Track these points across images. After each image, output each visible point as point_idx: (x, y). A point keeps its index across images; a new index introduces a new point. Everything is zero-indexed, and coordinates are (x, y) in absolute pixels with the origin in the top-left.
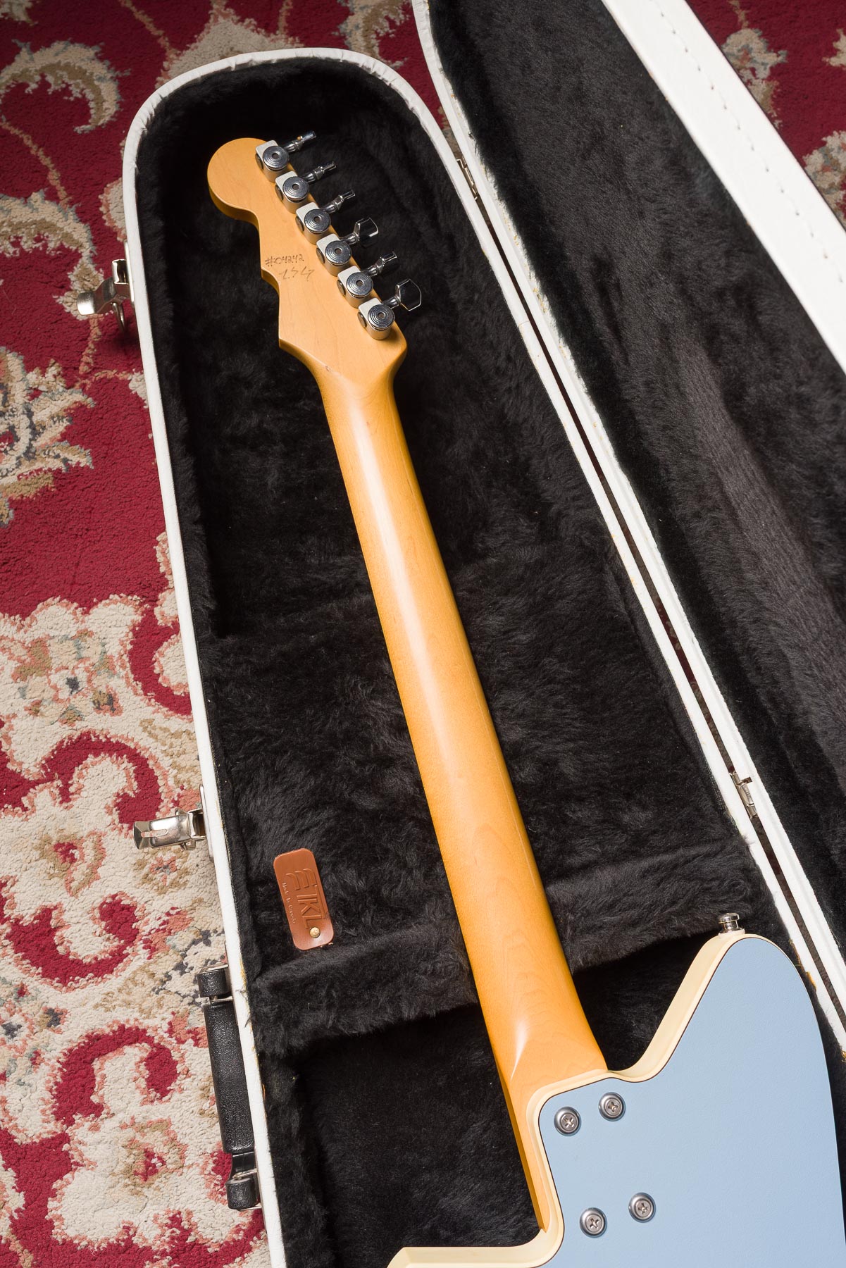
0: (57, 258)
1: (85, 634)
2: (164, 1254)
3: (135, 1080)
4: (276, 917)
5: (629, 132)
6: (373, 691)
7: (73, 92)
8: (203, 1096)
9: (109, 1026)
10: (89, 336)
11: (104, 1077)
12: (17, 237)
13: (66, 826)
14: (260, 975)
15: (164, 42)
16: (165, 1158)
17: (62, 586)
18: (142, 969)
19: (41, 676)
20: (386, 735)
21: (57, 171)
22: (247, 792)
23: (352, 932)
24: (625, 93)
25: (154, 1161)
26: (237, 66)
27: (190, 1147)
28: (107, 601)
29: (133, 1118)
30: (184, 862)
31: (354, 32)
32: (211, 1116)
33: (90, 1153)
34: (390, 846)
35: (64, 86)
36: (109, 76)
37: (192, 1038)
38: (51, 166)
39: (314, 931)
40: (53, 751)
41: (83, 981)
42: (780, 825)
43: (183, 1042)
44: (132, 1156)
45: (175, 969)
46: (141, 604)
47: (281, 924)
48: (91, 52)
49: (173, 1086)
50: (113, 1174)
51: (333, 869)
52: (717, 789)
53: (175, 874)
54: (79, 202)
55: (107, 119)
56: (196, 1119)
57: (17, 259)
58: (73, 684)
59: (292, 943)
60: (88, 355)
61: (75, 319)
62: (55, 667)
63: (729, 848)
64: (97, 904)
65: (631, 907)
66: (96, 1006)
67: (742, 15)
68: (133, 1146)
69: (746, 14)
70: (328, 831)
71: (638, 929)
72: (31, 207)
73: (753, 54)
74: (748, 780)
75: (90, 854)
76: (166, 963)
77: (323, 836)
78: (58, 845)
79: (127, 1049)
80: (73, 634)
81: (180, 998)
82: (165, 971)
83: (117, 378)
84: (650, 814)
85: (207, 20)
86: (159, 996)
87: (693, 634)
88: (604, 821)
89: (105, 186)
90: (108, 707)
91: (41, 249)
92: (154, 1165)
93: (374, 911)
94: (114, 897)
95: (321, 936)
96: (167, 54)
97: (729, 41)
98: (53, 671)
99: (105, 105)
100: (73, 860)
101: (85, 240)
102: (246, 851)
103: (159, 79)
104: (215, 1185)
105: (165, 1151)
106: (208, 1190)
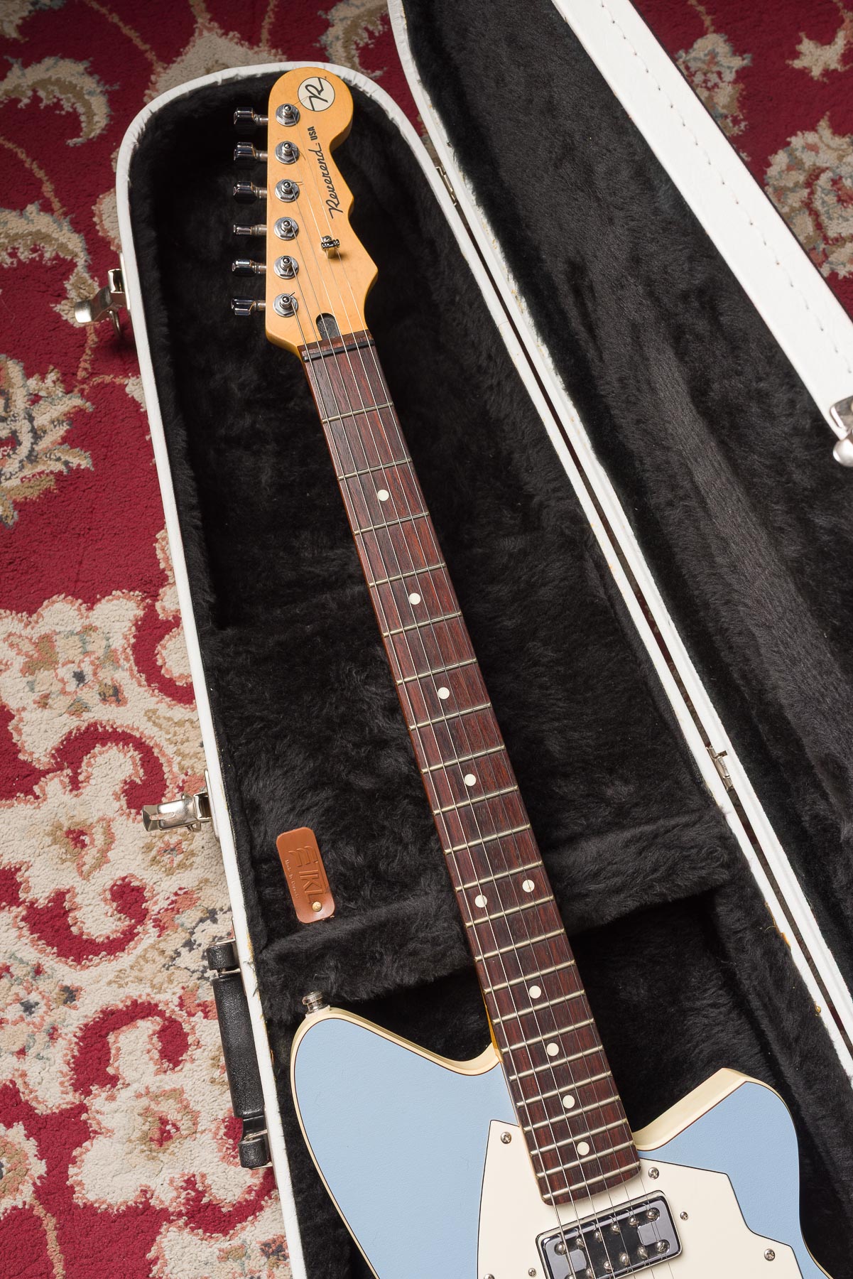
0: (53, 267)
1: (89, 629)
2: (180, 1215)
3: (149, 1052)
4: (280, 892)
5: (597, 144)
6: (367, 677)
7: (64, 106)
8: (213, 1066)
9: (122, 1002)
10: (86, 342)
11: (119, 1049)
12: (14, 248)
13: (75, 813)
14: (266, 947)
15: (151, 56)
16: (179, 1124)
17: (66, 584)
18: (153, 946)
19: (48, 670)
20: (381, 718)
21: (51, 183)
22: (250, 775)
23: (352, 905)
24: (592, 107)
25: (168, 1127)
26: (223, 80)
27: (203, 1114)
28: (110, 597)
29: (147, 1088)
30: (190, 845)
31: (334, 43)
32: (222, 1084)
33: (107, 1122)
34: (386, 823)
35: (55, 100)
36: (99, 90)
37: (202, 1011)
38: (45, 178)
39: (316, 905)
40: (62, 741)
41: (96, 960)
42: (754, 795)
43: (193, 1015)
44: (148, 1123)
45: (184, 946)
46: (143, 600)
47: (285, 899)
48: (81, 67)
49: (184, 1057)
50: (130, 1141)
51: (333, 846)
52: (695, 763)
53: (181, 856)
54: (73, 213)
55: (98, 131)
56: (208, 1087)
57: (15, 269)
58: (80, 677)
59: (296, 917)
60: (85, 361)
61: (72, 326)
62: (61, 661)
63: (707, 818)
64: (108, 886)
65: (614, 875)
66: (110, 983)
67: (707, 21)
68: (148, 1114)
69: (712, 20)
70: (328, 810)
71: (622, 896)
72: (27, 218)
73: (719, 59)
74: (724, 754)
75: (99, 839)
76: (175, 940)
77: (323, 815)
78: (69, 832)
79: (140, 1023)
80: (79, 629)
81: (190, 973)
82: (174, 949)
83: (114, 383)
84: (632, 788)
85: (192, 34)
86: (169, 972)
87: (669, 617)
88: (588, 796)
89: (98, 197)
90: (113, 698)
91: (37, 259)
92: (169, 1132)
93: (373, 885)
94: (123, 879)
95: (323, 910)
96: (154, 68)
97: (696, 46)
98: (60, 665)
99: (96, 119)
100: (84, 845)
101: (80, 249)
102: (250, 831)
103: (147, 92)
104: (227, 1148)
105: (179, 1118)
106: (221, 1154)
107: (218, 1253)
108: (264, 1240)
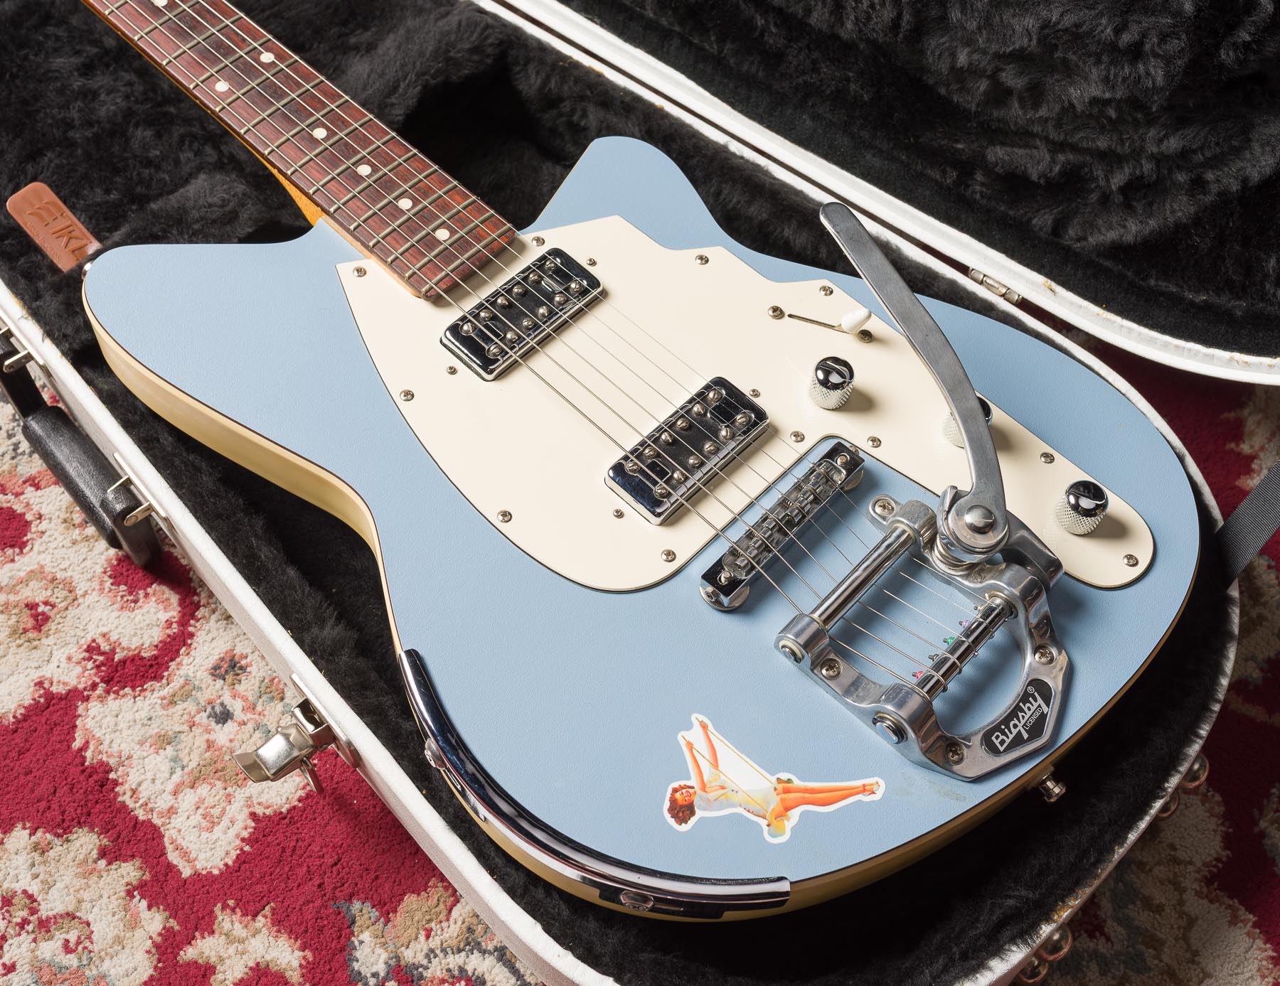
2: (94, 686)
8: (68, 529)
16: (52, 600)
25: (40, 609)
27: (76, 577)
32: (87, 539)
37: (31, 485)
43: (23, 493)
44: (13, 616)
49: (29, 536)
51: (77, 196)
56: (70, 550)
68: (10, 607)
92: (43, 614)
104: (122, 597)
105: (49, 593)
106: (117, 606)
107: (159, 701)
108: (211, 666)
